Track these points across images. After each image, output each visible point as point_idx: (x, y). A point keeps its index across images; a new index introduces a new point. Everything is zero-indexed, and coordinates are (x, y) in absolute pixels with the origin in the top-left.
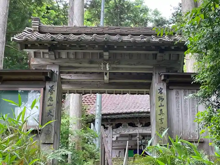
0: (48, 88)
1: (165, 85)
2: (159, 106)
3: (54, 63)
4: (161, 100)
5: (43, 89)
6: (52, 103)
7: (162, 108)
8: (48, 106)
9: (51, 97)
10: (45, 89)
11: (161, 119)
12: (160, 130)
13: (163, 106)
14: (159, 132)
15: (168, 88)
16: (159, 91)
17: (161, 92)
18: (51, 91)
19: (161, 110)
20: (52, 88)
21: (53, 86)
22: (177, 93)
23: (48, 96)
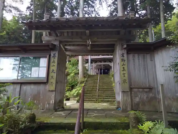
0: (52, 55)
1: (126, 51)
2: (122, 65)
3: (56, 39)
4: (123, 61)
5: (48, 55)
6: (54, 64)
7: (124, 66)
8: (52, 66)
9: (54, 61)
10: (50, 56)
11: (124, 74)
12: (123, 81)
13: (125, 65)
14: (123, 82)
15: (128, 53)
16: (122, 55)
17: (123, 56)
18: (54, 57)
19: (124, 68)
20: (54, 54)
21: (55, 53)
22: (134, 56)
23: (52, 60)
